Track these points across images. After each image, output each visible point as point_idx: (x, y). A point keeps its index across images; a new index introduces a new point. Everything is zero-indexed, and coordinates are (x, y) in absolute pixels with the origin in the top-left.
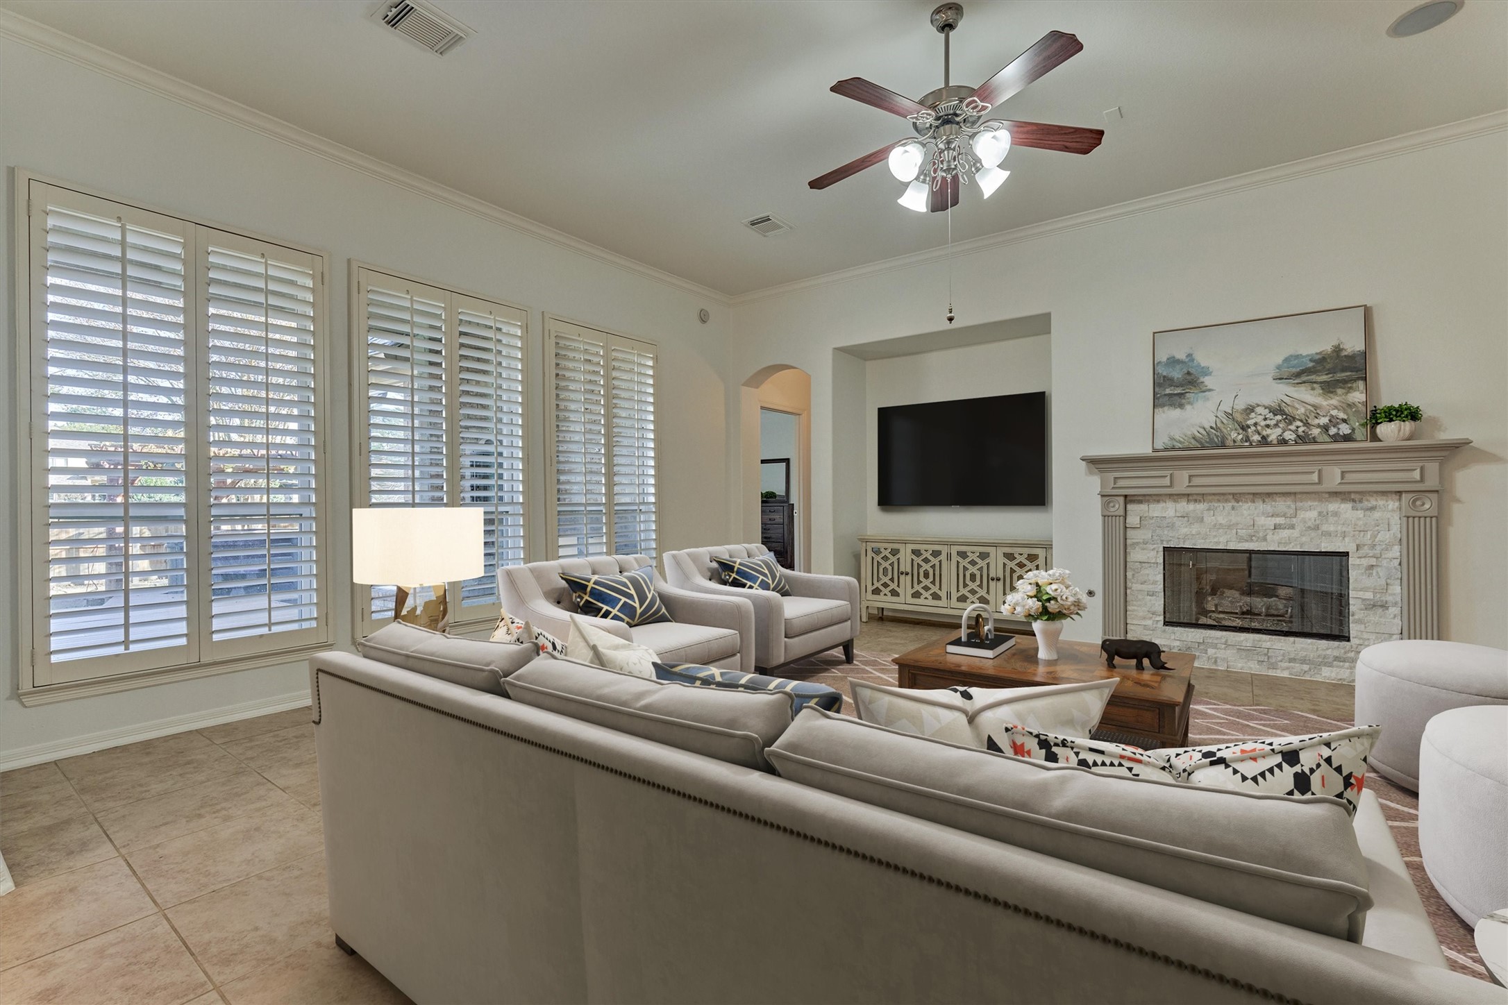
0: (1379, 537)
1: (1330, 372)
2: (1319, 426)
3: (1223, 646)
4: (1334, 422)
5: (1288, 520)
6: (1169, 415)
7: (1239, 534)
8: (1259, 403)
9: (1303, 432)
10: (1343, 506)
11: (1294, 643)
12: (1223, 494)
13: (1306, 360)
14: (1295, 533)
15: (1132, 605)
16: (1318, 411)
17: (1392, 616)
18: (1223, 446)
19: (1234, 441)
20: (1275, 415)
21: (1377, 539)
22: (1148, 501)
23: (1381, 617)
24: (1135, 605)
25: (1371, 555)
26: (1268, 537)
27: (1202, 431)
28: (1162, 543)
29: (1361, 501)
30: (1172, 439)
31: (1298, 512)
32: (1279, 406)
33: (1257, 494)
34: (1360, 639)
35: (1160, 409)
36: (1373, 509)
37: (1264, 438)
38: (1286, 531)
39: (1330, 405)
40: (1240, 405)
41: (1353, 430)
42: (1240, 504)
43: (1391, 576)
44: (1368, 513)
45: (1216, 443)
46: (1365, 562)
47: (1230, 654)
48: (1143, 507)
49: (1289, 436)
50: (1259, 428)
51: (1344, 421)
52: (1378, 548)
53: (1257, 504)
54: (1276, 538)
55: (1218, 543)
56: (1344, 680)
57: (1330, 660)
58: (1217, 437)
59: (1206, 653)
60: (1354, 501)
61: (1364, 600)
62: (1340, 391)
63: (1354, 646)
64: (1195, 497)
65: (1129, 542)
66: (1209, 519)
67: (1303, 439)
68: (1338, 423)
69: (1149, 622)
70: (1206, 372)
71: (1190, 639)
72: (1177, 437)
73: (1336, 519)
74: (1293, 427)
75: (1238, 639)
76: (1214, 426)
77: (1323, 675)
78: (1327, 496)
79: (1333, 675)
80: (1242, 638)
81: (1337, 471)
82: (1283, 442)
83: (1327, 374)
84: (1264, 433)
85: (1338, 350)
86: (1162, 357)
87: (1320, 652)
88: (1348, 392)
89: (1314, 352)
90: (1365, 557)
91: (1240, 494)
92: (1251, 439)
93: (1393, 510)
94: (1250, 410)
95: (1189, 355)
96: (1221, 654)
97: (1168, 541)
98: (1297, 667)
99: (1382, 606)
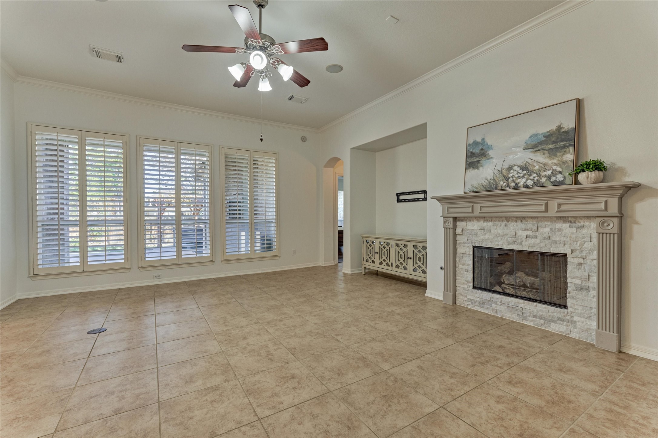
0: (585, 245)
1: (554, 142)
2: (546, 176)
3: (500, 304)
4: (554, 173)
5: (534, 233)
6: (472, 172)
7: (508, 240)
8: (516, 164)
9: (537, 180)
10: (564, 225)
11: (536, 306)
12: (501, 217)
13: (541, 136)
14: (538, 241)
15: (459, 276)
16: (546, 167)
17: (592, 296)
18: (496, 189)
19: (502, 187)
20: (523, 170)
21: (583, 247)
22: (466, 220)
23: (585, 296)
24: (460, 277)
25: (579, 256)
26: (523, 242)
27: (486, 181)
28: (472, 244)
29: (575, 222)
30: (473, 186)
31: (539, 228)
32: (526, 165)
33: (518, 217)
34: (573, 308)
35: (468, 170)
36: (582, 227)
37: (517, 184)
38: (533, 239)
39: (552, 162)
40: (506, 166)
41: (565, 178)
42: (509, 223)
43: (592, 271)
44: (579, 230)
45: (493, 188)
46: (576, 261)
47: (503, 308)
48: (464, 223)
49: (530, 183)
50: (514, 178)
51: (560, 172)
52: (585, 252)
53: (518, 223)
54: (527, 243)
55: (498, 245)
56: (563, 333)
57: (556, 319)
58: (493, 184)
59: (492, 306)
60: (571, 222)
61: (576, 284)
62: (558, 154)
63: (570, 313)
64: (487, 219)
65: (458, 242)
66: (494, 231)
67: (537, 184)
68: (556, 174)
69: (466, 286)
70: (490, 147)
71: (484, 298)
72: (475, 185)
73: (560, 233)
74: (532, 178)
75: (507, 300)
76: (492, 178)
77: (551, 328)
78: (555, 219)
79: (557, 329)
80: (509, 300)
81: (556, 203)
82: (526, 186)
83: (552, 144)
84: (517, 181)
85: (559, 128)
86: (471, 142)
87: (550, 314)
88: (564, 154)
89: (546, 131)
90: (576, 257)
91: (509, 217)
92: (510, 185)
93: (593, 229)
94: (511, 168)
95: (483, 139)
96: (499, 308)
97: (475, 243)
98: (538, 321)
99: (586, 289)
